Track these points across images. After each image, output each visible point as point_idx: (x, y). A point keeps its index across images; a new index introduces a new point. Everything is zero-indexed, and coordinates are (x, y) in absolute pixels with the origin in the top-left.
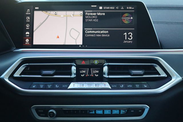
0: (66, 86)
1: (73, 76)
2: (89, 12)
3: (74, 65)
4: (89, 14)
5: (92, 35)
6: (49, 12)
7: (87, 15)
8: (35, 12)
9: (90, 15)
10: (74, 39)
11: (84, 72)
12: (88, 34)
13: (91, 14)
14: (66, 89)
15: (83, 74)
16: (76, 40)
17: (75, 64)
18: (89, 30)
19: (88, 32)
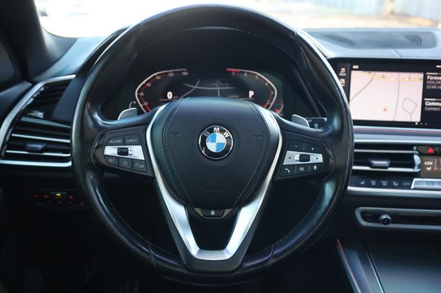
0: (408, 184)
1: (416, 170)
2: (432, 76)
3: (416, 154)
4: (432, 78)
5: (435, 109)
6: (373, 73)
7: (429, 80)
8: (353, 73)
9: (434, 80)
10: (409, 113)
11: (431, 163)
12: (428, 106)
13: (436, 78)
14: (409, 188)
15: (429, 166)
16: (411, 114)
17: (417, 152)
18: (431, 101)
19: (430, 104)
